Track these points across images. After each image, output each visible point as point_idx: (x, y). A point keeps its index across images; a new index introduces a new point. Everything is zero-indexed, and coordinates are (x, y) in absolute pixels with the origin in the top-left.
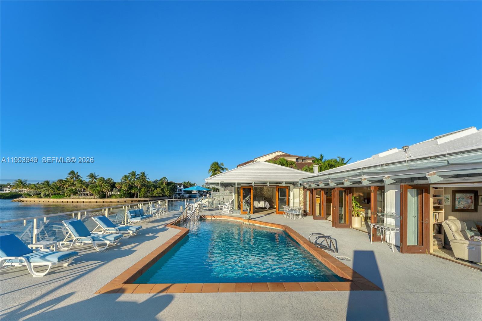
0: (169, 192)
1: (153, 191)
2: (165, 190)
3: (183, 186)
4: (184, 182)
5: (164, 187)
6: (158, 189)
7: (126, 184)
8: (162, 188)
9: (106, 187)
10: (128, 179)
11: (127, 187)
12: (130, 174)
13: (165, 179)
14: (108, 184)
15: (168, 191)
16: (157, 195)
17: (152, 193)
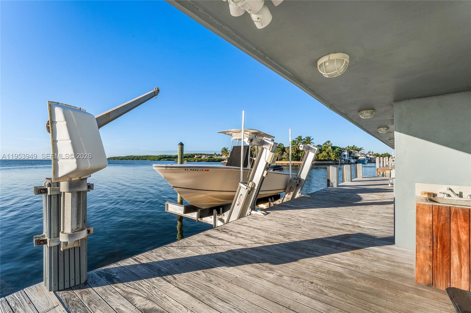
0: (335, 155)
1: (319, 155)
2: (331, 154)
3: (348, 151)
4: (348, 147)
5: (330, 151)
6: (323, 152)
7: (294, 148)
8: (328, 151)
9: (278, 151)
10: (295, 143)
11: (295, 151)
12: (296, 139)
13: (328, 143)
14: (280, 149)
15: (333, 154)
16: (322, 158)
17: (318, 156)
